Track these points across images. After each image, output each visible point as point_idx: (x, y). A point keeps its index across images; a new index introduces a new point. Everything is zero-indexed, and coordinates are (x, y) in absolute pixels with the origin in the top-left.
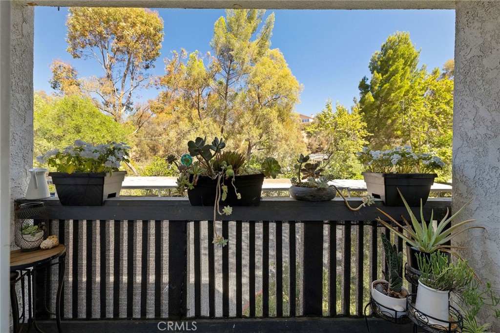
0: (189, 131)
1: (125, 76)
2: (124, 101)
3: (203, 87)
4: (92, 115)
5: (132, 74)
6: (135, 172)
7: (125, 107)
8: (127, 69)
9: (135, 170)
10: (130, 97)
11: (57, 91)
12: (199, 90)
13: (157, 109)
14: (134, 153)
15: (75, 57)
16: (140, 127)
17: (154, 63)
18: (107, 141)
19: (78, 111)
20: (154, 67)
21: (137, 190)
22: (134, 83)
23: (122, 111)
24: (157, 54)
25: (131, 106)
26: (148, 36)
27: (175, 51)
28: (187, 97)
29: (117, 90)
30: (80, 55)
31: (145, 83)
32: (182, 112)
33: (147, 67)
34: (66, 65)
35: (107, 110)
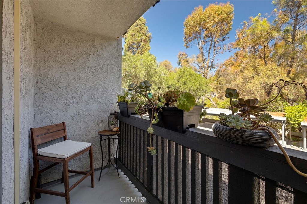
0: (253, 76)
1: (210, 50)
2: (210, 64)
3: (269, 40)
4: (192, 75)
5: (214, 47)
6: (215, 106)
7: (210, 67)
8: (211, 45)
9: (215, 104)
10: (213, 61)
11: (180, 66)
12: (265, 43)
13: (228, 65)
14: (219, 94)
15: (187, 48)
16: (218, 78)
17: (228, 36)
18: (198, 88)
19: (185, 74)
20: (228, 38)
21: (216, 116)
22: (215, 52)
23: (209, 70)
24: (230, 29)
25: (214, 66)
26: (223, 20)
27: (244, 22)
28: (254, 51)
29: (206, 59)
30: (189, 46)
31: (221, 51)
32: (247, 64)
33: (224, 40)
34: (183, 53)
35: (200, 71)
